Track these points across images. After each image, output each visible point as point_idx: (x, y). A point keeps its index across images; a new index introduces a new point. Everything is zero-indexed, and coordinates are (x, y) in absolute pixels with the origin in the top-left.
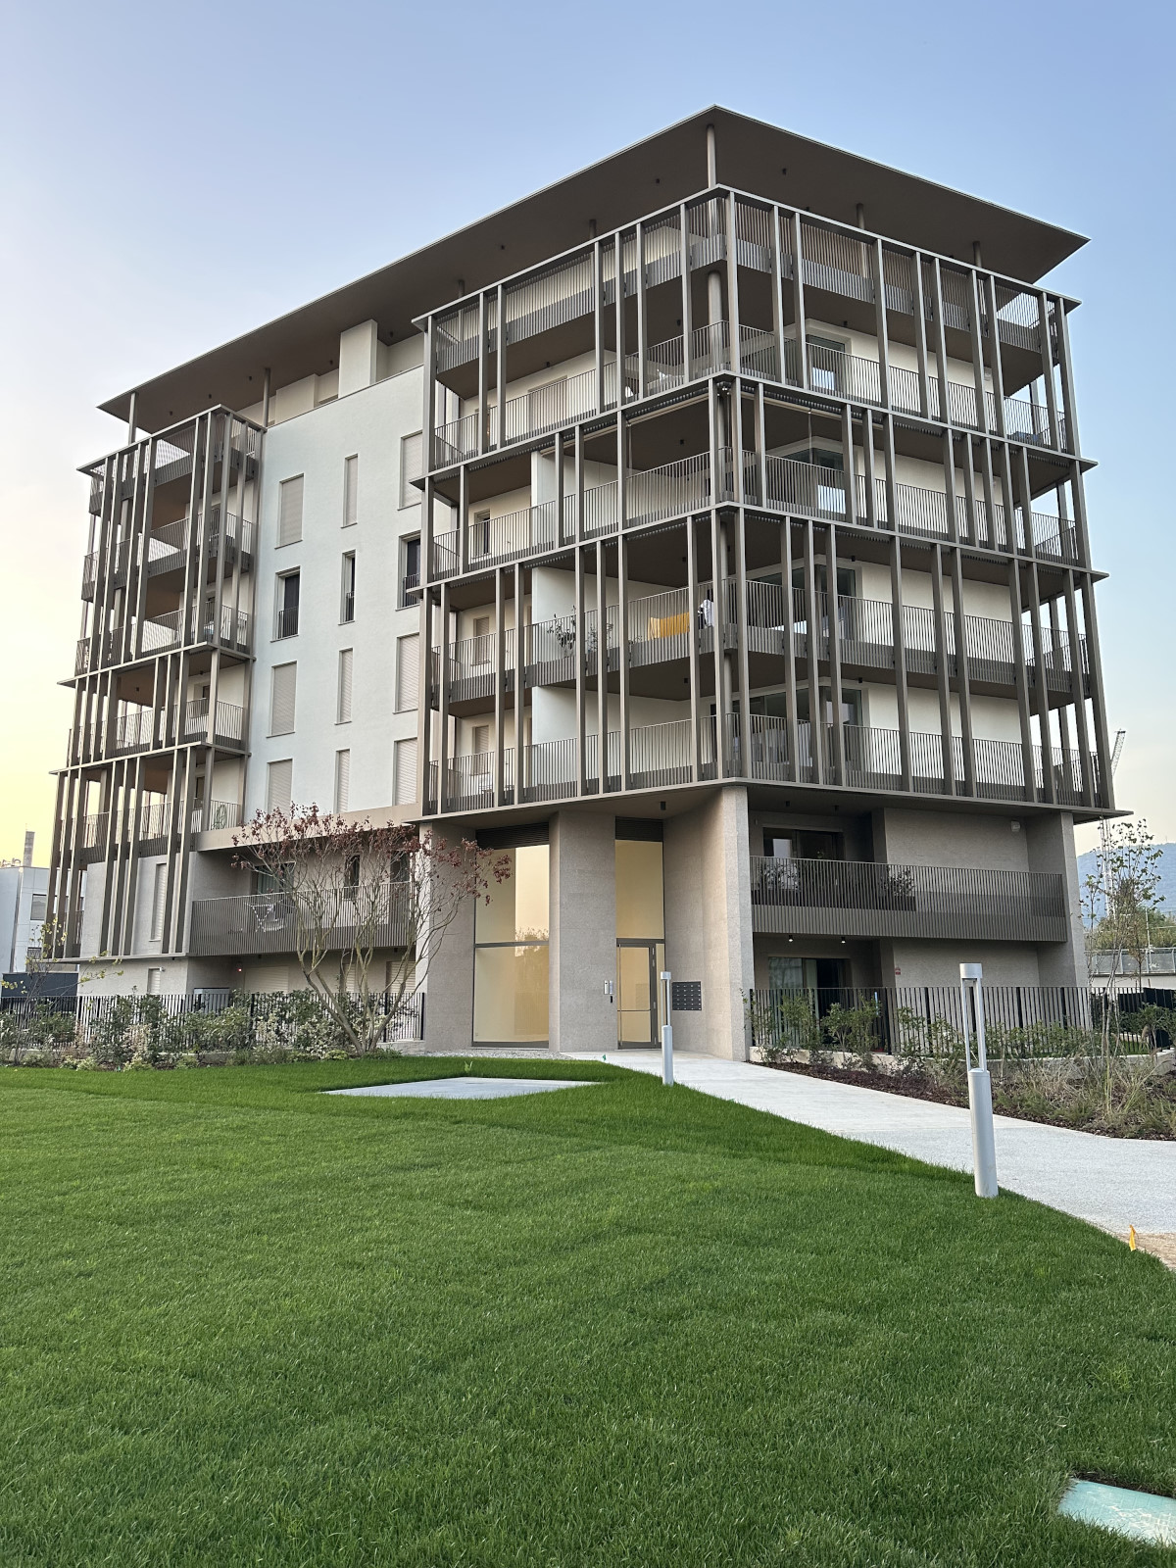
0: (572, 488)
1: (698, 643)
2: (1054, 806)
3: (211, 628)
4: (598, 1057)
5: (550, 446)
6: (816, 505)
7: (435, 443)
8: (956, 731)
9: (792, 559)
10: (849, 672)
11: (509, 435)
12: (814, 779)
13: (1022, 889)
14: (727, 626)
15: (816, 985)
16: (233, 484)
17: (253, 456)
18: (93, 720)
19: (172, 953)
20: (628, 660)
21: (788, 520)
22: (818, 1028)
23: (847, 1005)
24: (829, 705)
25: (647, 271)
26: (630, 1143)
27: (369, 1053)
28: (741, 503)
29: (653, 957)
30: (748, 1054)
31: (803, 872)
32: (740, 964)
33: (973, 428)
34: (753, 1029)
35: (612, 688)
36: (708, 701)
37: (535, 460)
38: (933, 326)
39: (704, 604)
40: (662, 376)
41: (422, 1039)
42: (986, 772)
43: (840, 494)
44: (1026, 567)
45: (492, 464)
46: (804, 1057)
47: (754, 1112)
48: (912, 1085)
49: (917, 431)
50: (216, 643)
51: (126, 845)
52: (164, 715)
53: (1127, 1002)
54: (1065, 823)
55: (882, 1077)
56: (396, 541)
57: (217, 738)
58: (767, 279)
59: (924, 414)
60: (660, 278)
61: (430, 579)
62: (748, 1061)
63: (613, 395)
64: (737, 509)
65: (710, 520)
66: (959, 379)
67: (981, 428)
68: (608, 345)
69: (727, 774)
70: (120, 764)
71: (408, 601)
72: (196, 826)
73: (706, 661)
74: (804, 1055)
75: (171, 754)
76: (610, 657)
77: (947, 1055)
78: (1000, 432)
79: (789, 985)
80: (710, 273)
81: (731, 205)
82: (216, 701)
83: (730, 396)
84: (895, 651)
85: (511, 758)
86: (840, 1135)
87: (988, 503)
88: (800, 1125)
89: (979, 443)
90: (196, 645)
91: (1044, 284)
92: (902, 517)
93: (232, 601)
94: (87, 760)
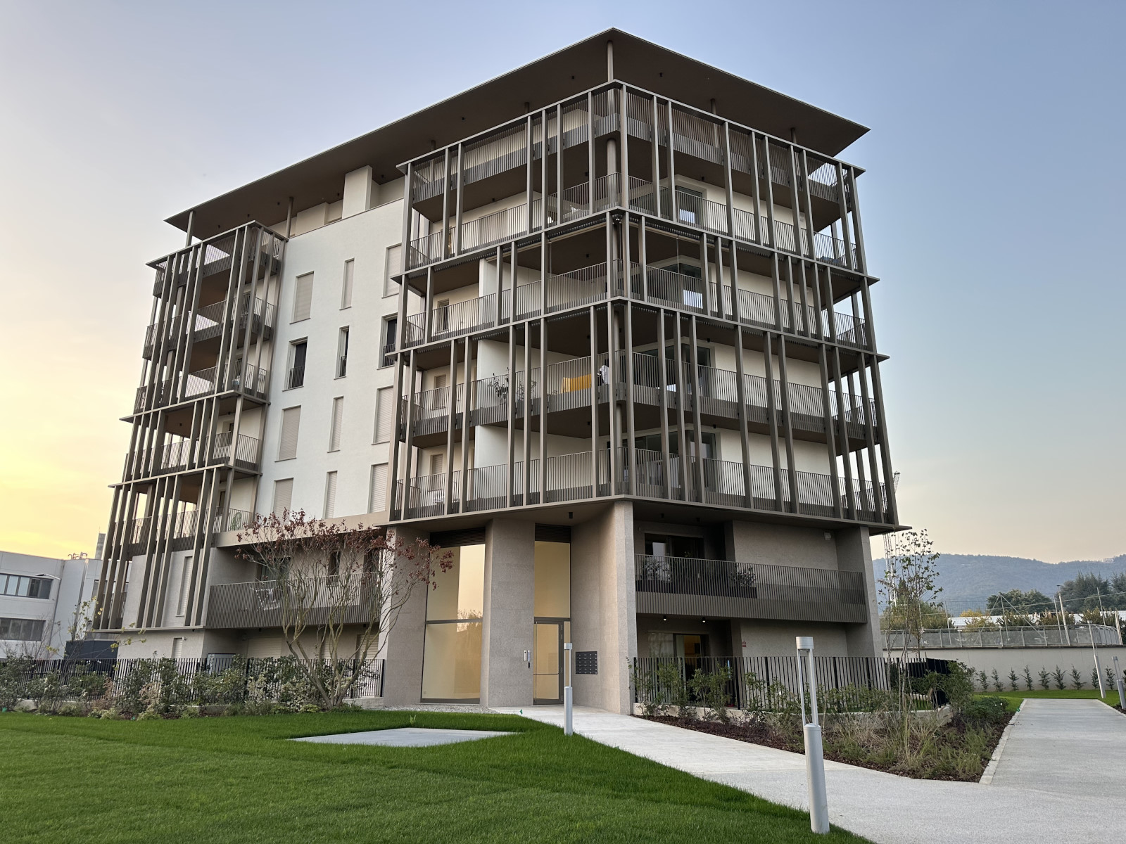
0: (508, 284)
1: (598, 396)
2: (856, 521)
3: (238, 380)
4: (515, 711)
5: (493, 255)
6: (682, 301)
7: (411, 252)
8: (784, 465)
9: (665, 339)
10: (707, 420)
11: (464, 247)
12: (682, 497)
13: (834, 582)
14: (619, 384)
15: (684, 655)
16: (261, 278)
17: (277, 258)
18: (145, 448)
19: (192, 626)
20: (546, 407)
21: (662, 311)
22: (685, 689)
23: (707, 671)
24: (692, 444)
25: (565, 137)
26: (532, 785)
27: (336, 707)
28: (629, 298)
29: (561, 632)
30: (632, 709)
31: (674, 567)
32: (627, 638)
33: (793, 253)
34: (636, 689)
35: (534, 427)
36: (604, 438)
37: (483, 265)
38: (764, 182)
39: (603, 369)
40: (574, 210)
41: (381, 696)
42: (806, 495)
43: (700, 296)
44: (831, 350)
45: (451, 267)
46: (675, 711)
47: (634, 757)
48: (756, 734)
49: (753, 253)
50: (241, 390)
51: (163, 542)
52: (198, 444)
53: (917, 669)
54: (864, 534)
55: (734, 727)
56: (380, 320)
57: (237, 462)
58: (648, 145)
59: (758, 241)
60: (574, 142)
61: (403, 346)
62: (632, 715)
63: (539, 221)
64: (626, 302)
65: (607, 309)
66: (782, 219)
67: (798, 252)
68: (536, 188)
69: (618, 492)
70: (163, 480)
71: (387, 362)
72: (218, 527)
73: (603, 409)
74: (674, 710)
75: (202, 473)
76: (533, 405)
77: (782, 710)
78: (811, 255)
79: (664, 655)
80: (608, 140)
81: (624, 95)
82: (238, 434)
83: (621, 224)
84: (739, 405)
85: (458, 479)
86: (701, 777)
87: (803, 305)
88: (670, 768)
89: (797, 263)
90: (226, 392)
91: (840, 157)
92: (742, 313)
93: (255, 361)
94: (138, 476)
